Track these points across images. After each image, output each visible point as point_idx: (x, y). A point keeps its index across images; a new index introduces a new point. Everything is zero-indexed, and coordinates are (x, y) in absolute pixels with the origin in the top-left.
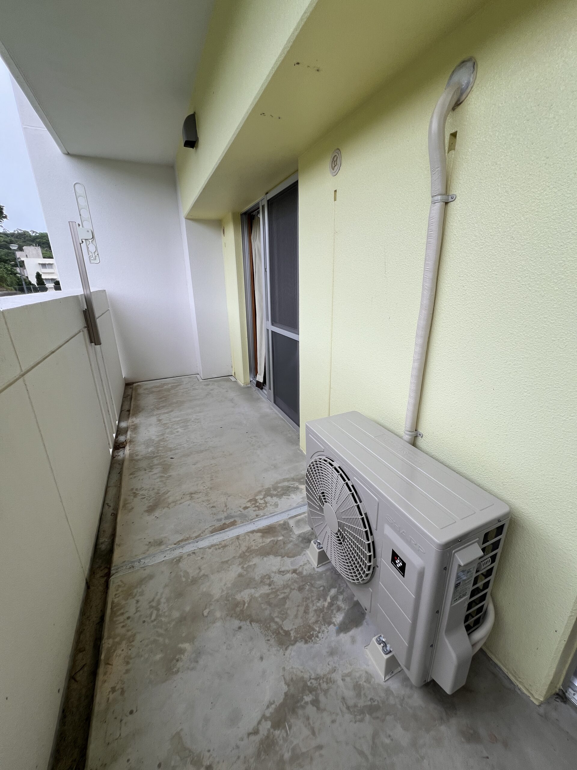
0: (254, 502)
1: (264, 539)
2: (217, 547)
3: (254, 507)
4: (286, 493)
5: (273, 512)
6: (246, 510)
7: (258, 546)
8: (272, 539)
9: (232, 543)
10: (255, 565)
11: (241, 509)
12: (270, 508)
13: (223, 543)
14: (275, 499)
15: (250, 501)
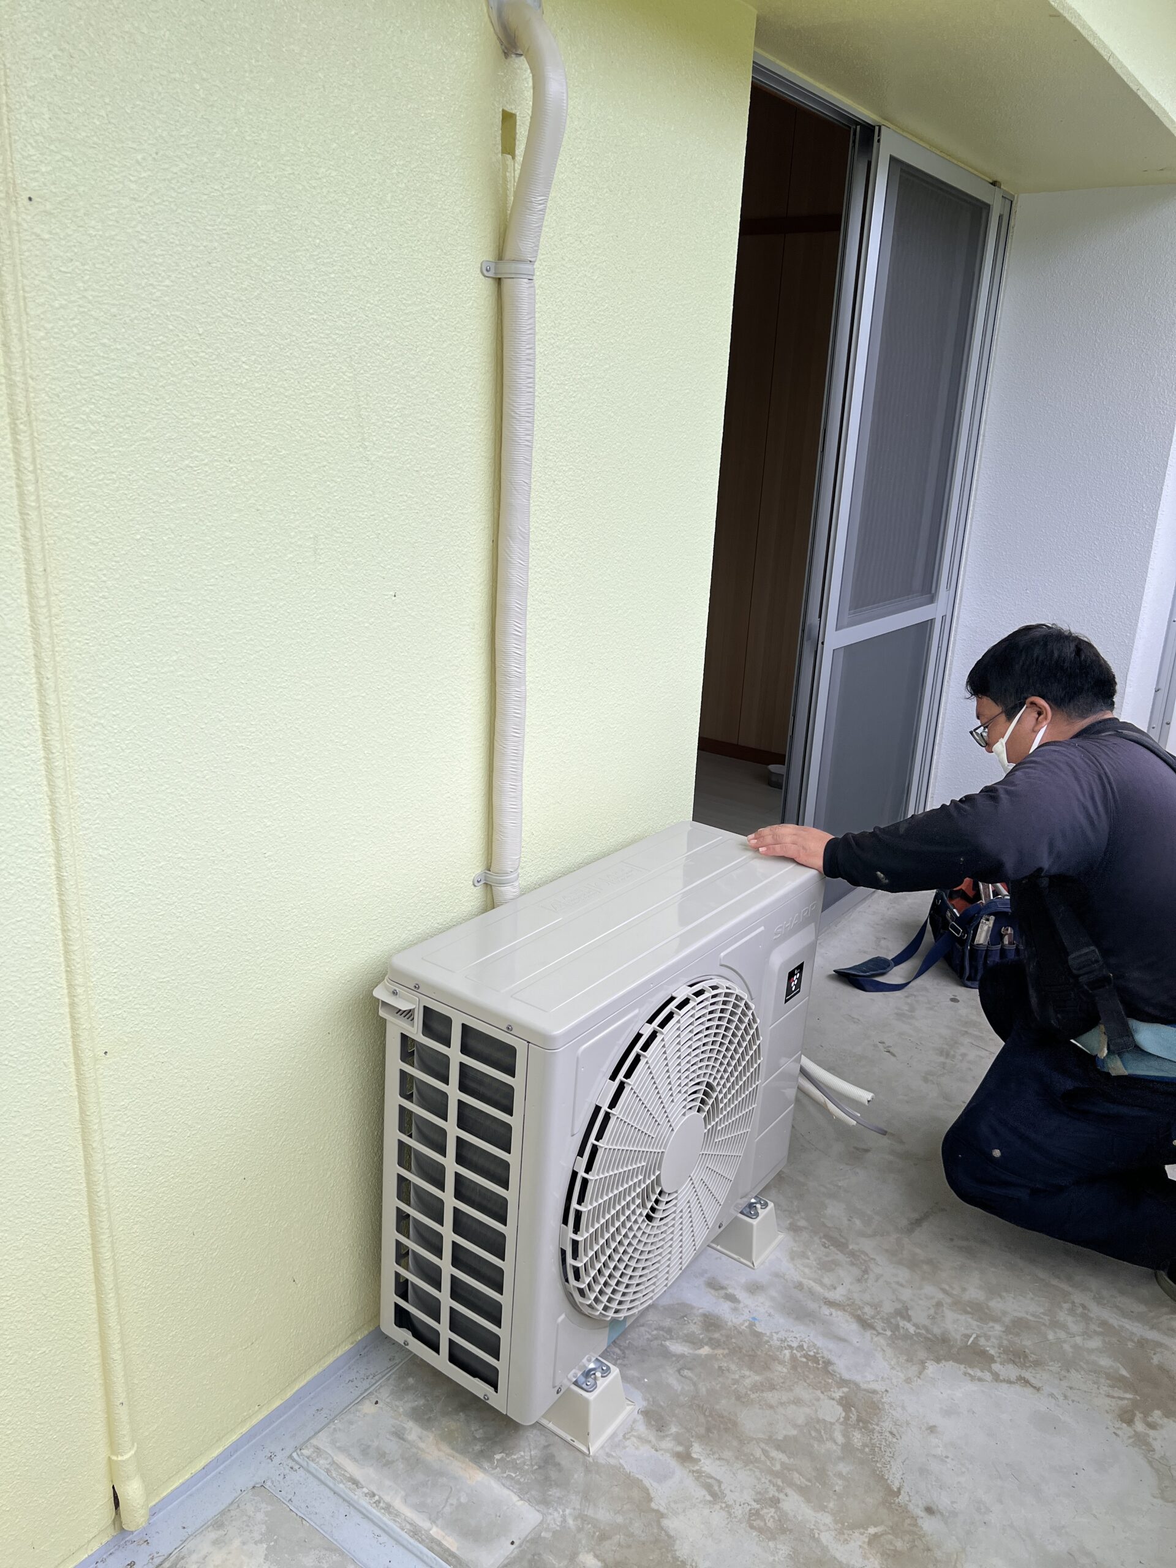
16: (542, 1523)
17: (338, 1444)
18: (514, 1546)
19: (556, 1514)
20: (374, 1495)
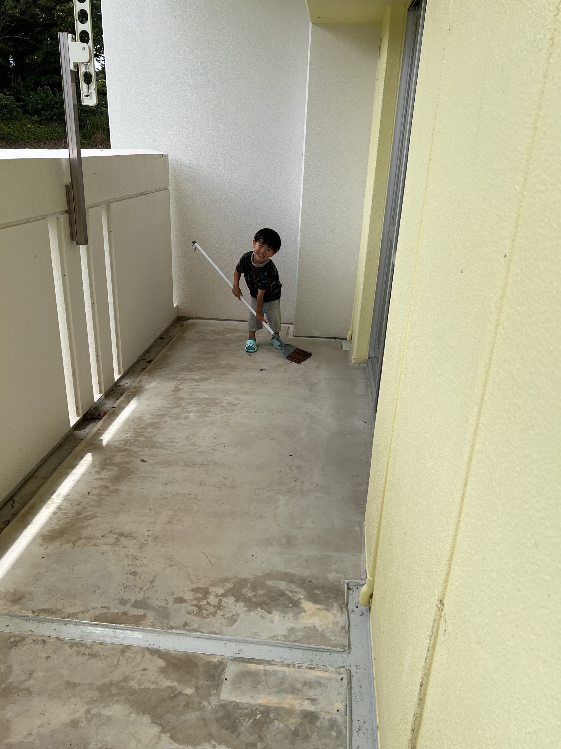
0: (201, 596)
1: (162, 676)
2: (82, 650)
3: (193, 605)
4: (267, 604)
5: (217, 631)
6: (177, 606)
7: (140, 685)
8: (175, 684)
9: (109, 655)
10: (109, 718)
11: (170, 599)
12: (218, 621)
14: (240, 607)
15: (196, 590)
18: (225, 678)
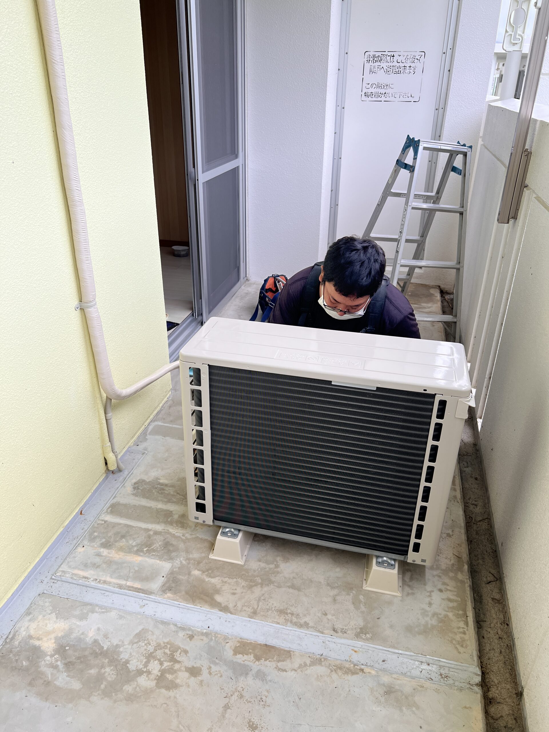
2: (295, 620)
9: (268, 610)
13: (282, 620)
16: (172, 566)
17: (72, 567)
18: (164, 578)
19: (177, 562)
20: (97, 580)
